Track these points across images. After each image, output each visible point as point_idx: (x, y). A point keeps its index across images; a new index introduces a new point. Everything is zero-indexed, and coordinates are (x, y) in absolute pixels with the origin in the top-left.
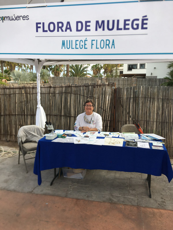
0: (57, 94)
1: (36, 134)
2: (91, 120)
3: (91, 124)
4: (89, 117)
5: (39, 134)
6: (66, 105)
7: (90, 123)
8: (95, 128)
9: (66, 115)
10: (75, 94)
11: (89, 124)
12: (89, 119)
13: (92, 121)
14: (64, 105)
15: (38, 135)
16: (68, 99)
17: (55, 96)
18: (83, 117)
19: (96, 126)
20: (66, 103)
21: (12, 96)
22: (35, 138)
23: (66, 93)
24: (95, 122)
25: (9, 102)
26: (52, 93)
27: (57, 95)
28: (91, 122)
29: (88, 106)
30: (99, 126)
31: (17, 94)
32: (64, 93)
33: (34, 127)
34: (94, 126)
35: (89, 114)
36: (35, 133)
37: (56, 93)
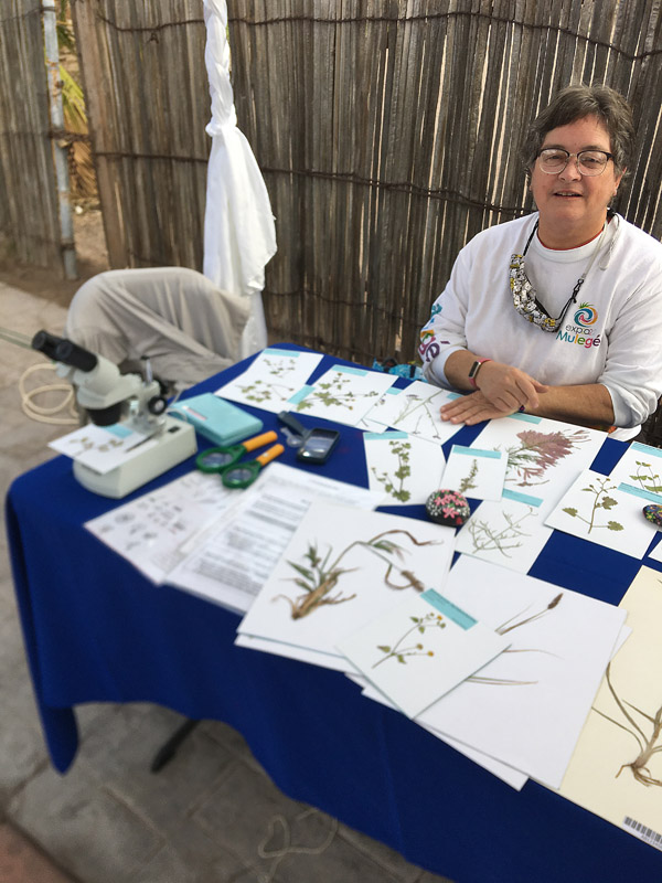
0: (408, 25)
1: (185, 339)
2: (573, 299)
3: (560, 343)
4: (558, 271)
5: (207, 338)
6: (458, 114)
7: (557, 330)
8: (595, 381)
9: (451, 193)
10: (531, 28)
11: (544, 338)
12: (556, 290)
13: (574, 309)
14: (450, 116)
15: (202, 343)
16: (479, 72)
17: (390, 41)
18: (507, 260)
19: (604, 368)
20: (460, 101)
21: (168, 35)
22: (173, 359)
23: (468, 15)
24: (604, 324)
25: (158, 75)
26: (373, 20)
27: (407, 36)
28: (569, 320)
29: (562, 157)
30: (635, 374)
31: (188, 27)
32: (452, 21)
33: (178, 283)
34: (585, 358)
35: (564, 237)
36: (180, 328)
37: (404, 21)
